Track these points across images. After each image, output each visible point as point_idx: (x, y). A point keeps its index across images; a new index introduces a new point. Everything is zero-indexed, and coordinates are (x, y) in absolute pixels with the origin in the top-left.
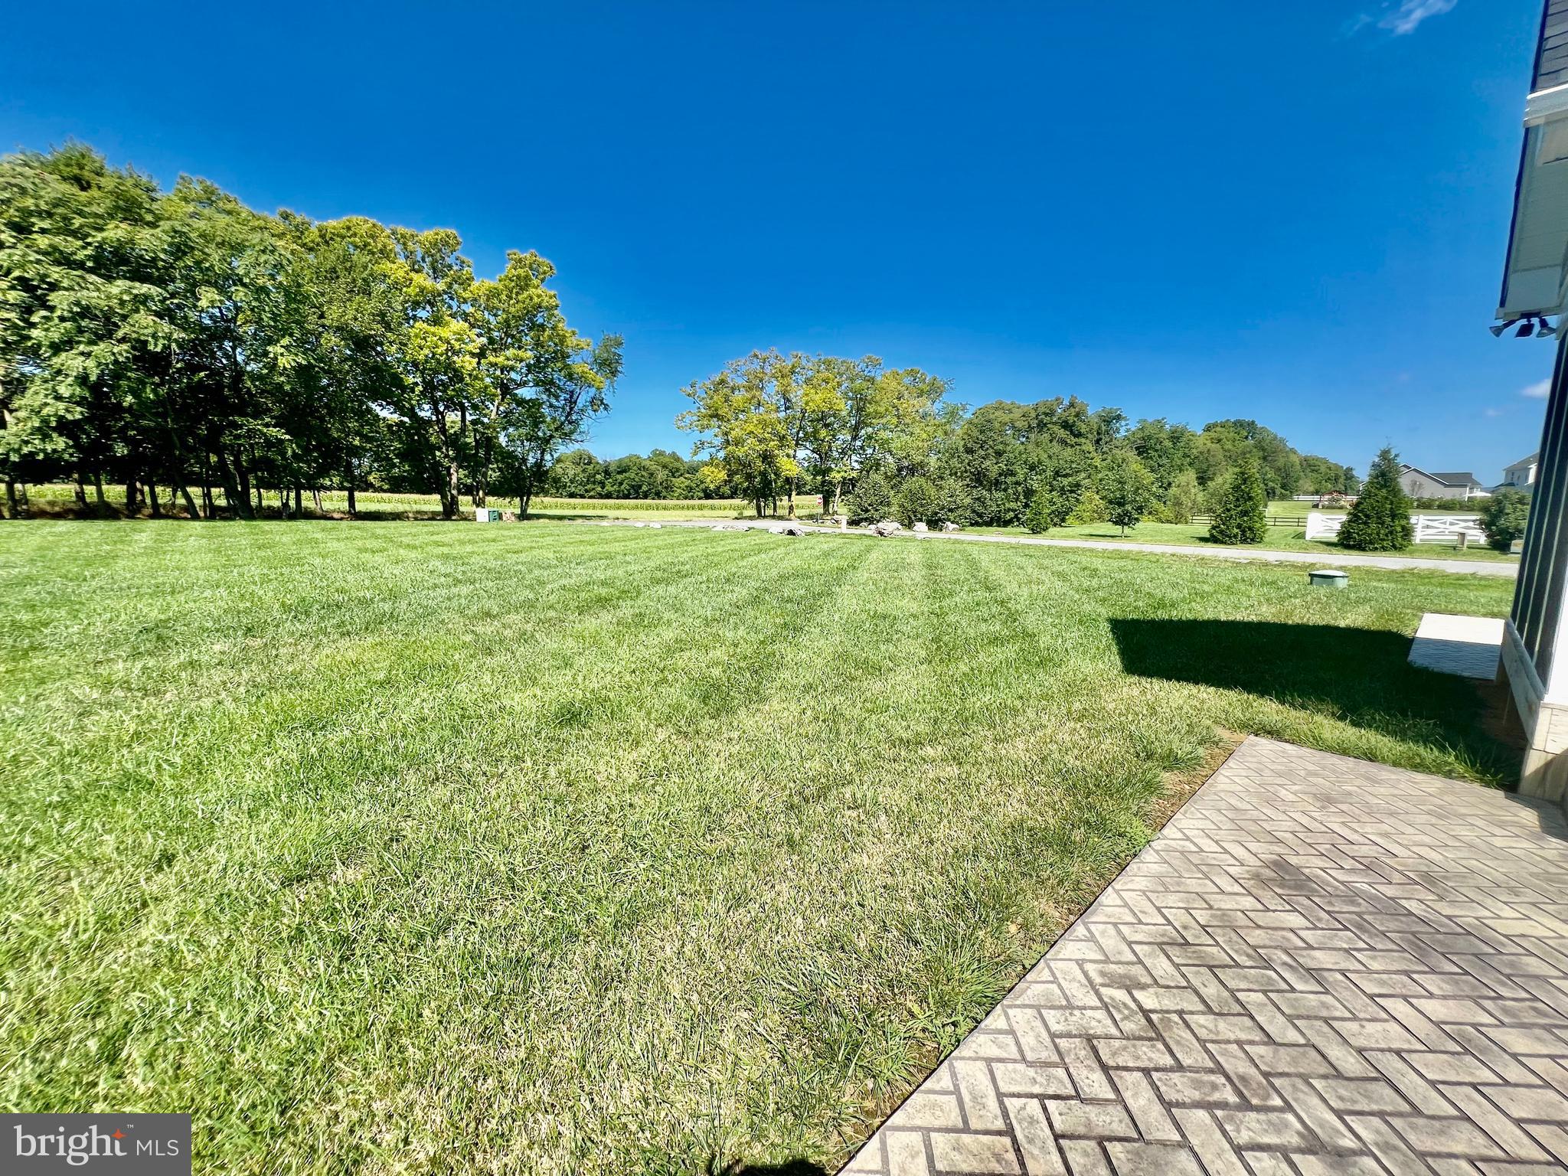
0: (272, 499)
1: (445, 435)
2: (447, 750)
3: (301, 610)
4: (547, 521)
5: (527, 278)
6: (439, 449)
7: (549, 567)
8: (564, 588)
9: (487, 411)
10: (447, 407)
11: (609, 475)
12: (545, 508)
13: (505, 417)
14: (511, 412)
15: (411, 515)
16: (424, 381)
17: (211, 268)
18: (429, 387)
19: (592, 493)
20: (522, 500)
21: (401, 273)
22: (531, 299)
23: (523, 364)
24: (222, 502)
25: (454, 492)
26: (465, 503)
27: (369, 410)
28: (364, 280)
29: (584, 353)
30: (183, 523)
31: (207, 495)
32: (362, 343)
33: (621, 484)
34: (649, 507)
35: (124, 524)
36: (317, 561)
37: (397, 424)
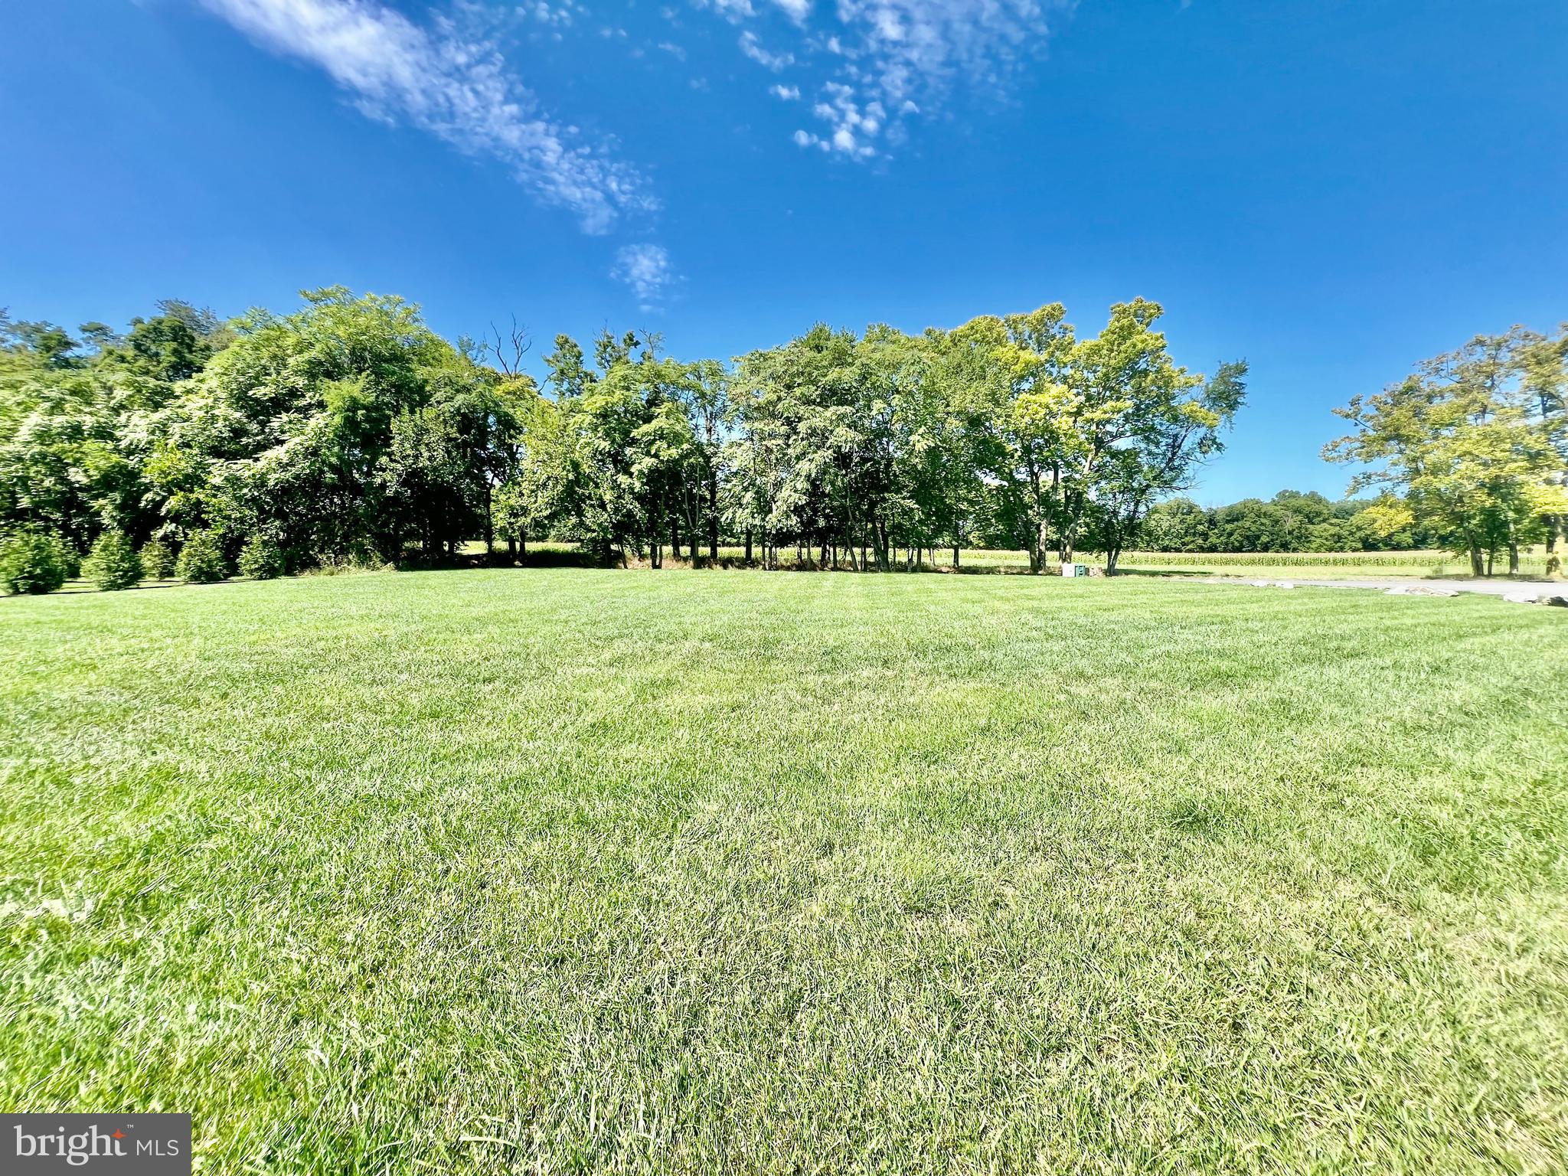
0: (902, 556)
1: (1037, 495)
2: (1046, 820)
3: (919, 650)
4: (1136, 577)
5: (1132, 325)
6: (1031, 508)
7: (1147, 628)
8: (1168, 654)
9: (1079, 467)
10: (1041, 468)
11: (1215, 525)
12: (1133, 563)
13: (1096, 471)
14: (1105, 465)
15: (1002, 570)
16: (1023, 447)
17: (880, 386)
18: (1027, 450)
19: (1190, 547)
20: (1110, 555)
21: (1011, 354)
22: (1135, 346)
23: (1121, 414)
24: (871, 559)
25: (1043, 548)
26: (1052, 558)
27: (976, 479)
28: (981, 367)
29: (1194, 391)
30: (849, 574)
31: (864, 554)
32: (975, 422)
33: (1230, 534)
34: (1273, 562)
35: (818, 574)
36: (932, 608)
37: (997, 488)
